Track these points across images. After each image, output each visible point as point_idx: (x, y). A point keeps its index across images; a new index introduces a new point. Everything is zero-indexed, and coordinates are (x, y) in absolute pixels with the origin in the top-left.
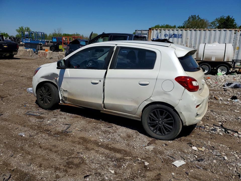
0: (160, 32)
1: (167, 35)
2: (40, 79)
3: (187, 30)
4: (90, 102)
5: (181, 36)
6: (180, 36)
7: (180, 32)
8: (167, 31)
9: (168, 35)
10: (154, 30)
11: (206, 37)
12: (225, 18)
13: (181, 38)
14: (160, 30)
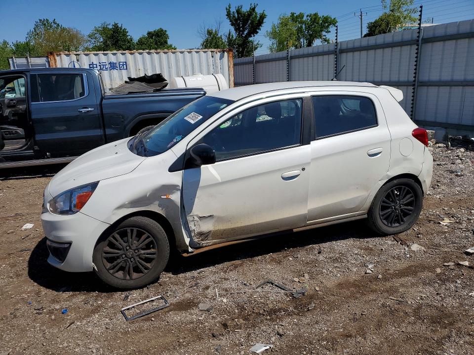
0: (78, 60)
1: (95, 66)
2: (113, 214)
3: (134, 53)
4: (277, 218)
5: (125, 66)
6: (123, 65)
7: (122, 58)
8: (92, 56)
9: (98, 66)
10: (60, 54)
11: (170, 65)
12: (110, 27)
13: (126, 69)
14: (76, 55)
